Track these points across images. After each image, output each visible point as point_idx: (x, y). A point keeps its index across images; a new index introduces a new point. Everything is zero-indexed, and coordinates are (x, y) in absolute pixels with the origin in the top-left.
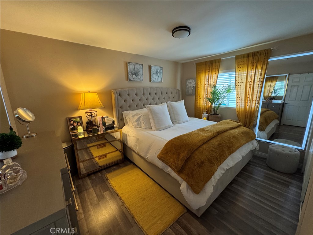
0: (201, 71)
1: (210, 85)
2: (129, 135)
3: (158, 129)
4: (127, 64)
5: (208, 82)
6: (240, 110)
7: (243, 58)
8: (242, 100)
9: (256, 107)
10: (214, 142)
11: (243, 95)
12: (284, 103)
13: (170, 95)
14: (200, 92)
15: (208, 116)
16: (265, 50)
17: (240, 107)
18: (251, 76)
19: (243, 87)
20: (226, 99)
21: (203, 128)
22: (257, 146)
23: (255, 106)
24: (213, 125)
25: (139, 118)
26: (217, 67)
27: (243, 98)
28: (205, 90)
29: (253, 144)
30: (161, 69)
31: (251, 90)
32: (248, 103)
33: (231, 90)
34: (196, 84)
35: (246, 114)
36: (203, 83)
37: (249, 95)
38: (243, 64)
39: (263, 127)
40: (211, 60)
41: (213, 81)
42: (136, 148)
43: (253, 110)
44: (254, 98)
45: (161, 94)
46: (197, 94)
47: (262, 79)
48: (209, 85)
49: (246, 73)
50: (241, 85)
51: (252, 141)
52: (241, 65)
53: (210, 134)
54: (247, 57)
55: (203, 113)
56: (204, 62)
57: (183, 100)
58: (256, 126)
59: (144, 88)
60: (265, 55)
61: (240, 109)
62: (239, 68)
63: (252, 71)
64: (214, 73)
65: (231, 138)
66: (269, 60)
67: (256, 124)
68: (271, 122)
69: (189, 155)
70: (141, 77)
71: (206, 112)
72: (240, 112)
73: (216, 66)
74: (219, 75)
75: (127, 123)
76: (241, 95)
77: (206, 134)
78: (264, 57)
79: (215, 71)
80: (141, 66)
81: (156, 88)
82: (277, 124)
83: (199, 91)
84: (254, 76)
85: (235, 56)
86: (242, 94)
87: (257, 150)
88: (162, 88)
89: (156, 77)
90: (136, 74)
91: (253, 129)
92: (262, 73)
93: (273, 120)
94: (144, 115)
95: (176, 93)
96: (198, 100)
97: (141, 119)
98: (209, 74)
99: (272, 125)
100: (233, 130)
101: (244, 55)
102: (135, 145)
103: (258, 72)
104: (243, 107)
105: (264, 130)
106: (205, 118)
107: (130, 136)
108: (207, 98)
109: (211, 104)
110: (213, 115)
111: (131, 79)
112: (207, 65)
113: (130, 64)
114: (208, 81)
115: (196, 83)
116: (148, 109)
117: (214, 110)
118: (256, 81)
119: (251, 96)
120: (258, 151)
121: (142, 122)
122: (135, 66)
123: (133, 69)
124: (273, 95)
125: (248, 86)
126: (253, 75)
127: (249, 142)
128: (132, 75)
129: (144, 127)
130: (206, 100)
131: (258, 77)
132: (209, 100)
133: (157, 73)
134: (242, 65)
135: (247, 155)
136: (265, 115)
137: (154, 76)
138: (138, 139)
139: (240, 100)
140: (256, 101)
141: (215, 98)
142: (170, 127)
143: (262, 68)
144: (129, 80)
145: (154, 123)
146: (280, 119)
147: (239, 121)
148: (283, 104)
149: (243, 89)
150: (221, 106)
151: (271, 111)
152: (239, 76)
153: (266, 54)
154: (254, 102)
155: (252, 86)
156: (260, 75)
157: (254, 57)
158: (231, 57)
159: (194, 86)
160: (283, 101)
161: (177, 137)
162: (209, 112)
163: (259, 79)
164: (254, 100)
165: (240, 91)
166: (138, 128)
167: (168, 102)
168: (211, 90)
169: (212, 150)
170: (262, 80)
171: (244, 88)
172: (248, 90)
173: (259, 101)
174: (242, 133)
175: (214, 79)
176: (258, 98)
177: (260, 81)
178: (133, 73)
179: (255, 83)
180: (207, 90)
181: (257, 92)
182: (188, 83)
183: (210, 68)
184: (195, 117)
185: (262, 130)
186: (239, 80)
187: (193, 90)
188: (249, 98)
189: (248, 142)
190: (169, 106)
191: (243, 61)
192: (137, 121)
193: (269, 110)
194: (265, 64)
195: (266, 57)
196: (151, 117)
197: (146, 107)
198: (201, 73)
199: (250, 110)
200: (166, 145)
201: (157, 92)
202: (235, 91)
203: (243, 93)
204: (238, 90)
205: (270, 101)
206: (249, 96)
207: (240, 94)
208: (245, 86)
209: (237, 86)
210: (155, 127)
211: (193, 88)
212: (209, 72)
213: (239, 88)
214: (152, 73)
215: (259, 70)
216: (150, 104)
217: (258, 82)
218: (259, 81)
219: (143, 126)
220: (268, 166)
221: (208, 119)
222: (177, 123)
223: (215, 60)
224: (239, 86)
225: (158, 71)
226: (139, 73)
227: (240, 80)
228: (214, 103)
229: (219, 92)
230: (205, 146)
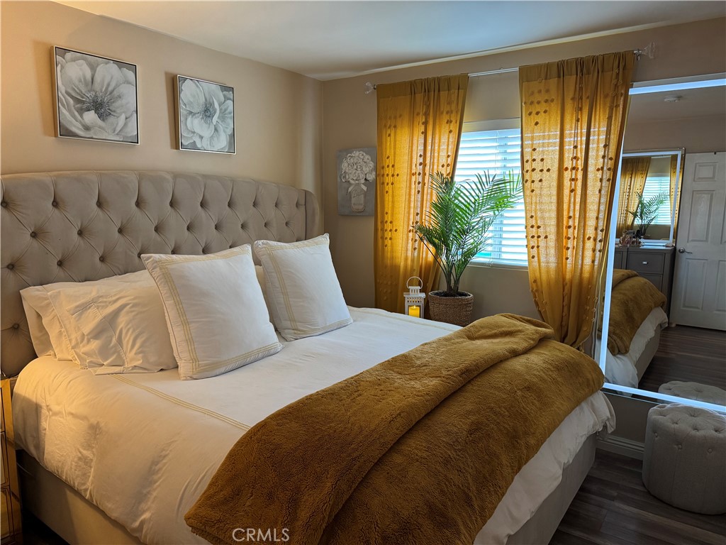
0: (395, 118)
1: (431, 175)
2: (49, 410)
3: (206, 371)
4: (52, 56)
5: (423, 164)
6: (544, 277)
7: (546, 79)
8: (546, 237)
9: (596, 263)
10: (454, 419)
11: (550, 218)
12: (675, 248)
13: (271, 213)
14: (393, 202)
15: (427, 302)
16: (615, 55)
17: (542, 264)
18: (575, 147)
19: (550, 187)
20: (491, 235)
21: (404, 356)
22: (609, 415)
23: (593, 262)
24: (447, 339)
25: (111, 320)
26: (454, 106)
27: (552, 230)
28: (412, 199)
29: (594, 410)
30: (226, 98)
31: (578, 200)
32: (568, 249)
33: (507, 197)
34: (379, 169)
35: (566, 291)
36: (402, 168)
37: (570, 217)
38: (546, 101)
39: (621, 339)
40: (434, 79)
41: (443, 161)
42: (85, 475)
43: (586, 275)
44: (590, 232)
45: (229, 205)
46: (384, 213)
47: (611, 159)
48: (427, 177)
49: (558, 137)
50: (541, 181)
51: (591, 398)
52: (539, 103)
53: (435, 382)
54: (559, 77)
55: (408, 290)
56: (405, 83)
57: (327, 236)
58: (600, 338)
59: (142, 176)
60: (618, 74)
61: (543, 270)
62: (534, 112)
63: (576, 128)
64: (445, 128)
65: (519, 393)
66: (632, 92)
67: (600, 330)
68: (644, 319)
69: (346, 497)
70: (125, 125)
71: (420, 285)
72: (544, 285)
73: (449, 103)
74: (462, 139)
75: (47, 345)
76: (543, 218)
77: (417, 385)
78: (614, 82)
79: (449, 122)
80: (131, 75)
81: (205, 176)
82: (660, 325)
83: (388, 198)
84: (584, 146)
85: (517, 69)
86: (547, 215)
87: (610, 430)
88: (233, 181)
89: (207, 132)
90: (101, 107)
91: (591, 351)
92: (612, 136)
93: (650, 309)
94: (135, 305)
95: (297, 205)
96: (388, 235)
97: (122, 321)
98: (425, 133)
99: (648, 331)
100: (522, 360)
101: (548, 66)
102: (82, 459)
103: (599, 135)
104: (553, 265)
105: (627, 352)
106: (415, 311)
107: (55, 414)
108: (421, 229)
109: (437, 252)
110: (446, 295)
111: (74, 129)
112: (419, 97)
113: (68, 55)
114: (421, 160)
115: (376, 169)
116: (157, 272)
117: (448, 275)
118: (591, 169)
119: (576, 224)
120: (612, 433)
121: (128, 340)
122: (93, 68)
123: (86, 85)
124: (638, 222)
125: (567, 183)
126: (581, 145)
127: (583, 404)
128: (81, 111)
129: (138, 363)
130: (417, 238)
131: (598, 150)
132: (427, 235)
133: (207, 112)
134: (543, 103)
135: (577, 455)
136: (624, 294)
137: (193, 126)
138: (95, 430)
139: (542, 237)
140: (595, 240)
141: (451, 230)
142: (268, 353)
143: (610, 118)
144: (63, 132)
145: (190, 341)
146: (668, 307)
147: (540, 317)
148: (674, 254)
149: (550, 195)
150: (475, 259)
151: (642, 280)
152: (532, 144)
153: (621, 70)
154: (589, 244)
155: (579, 183)
156: (605, 146)
157: (581, 78)
158: (502, 71)
159: (371, 177)
160: (670, 241)
161: (289, 407)
162: (430, 285)
163: (602, 160)
164: (589, 238)
165: (541, 203)
166: (100, 370)
167: (260, 242)
168: (435, 198)
169: (447, 461)
170: (610, 164)
171: (554, 192)
172: (566, 199)
173: (605, 240)
174: (558, 368)
175: (443, 154)
176: (602, 231)
177: (605, 168)
178: (83, 102)
179: (590, 176)
180: (420, 196)
181: (596, 207)
182: (345, 166)
183: (428, 107)
184: (376, 307)
185: (620, 352)
186: (534, 160)
187: (366, 194)
188: (571, 230)
189: (578, 403)
190: (264, 259)
191: (547, 91)
192: (98, 333)
193: (636, 276)
194: (617, 106)
195: (620, 81)
196: (171, 314)
197: (148, 263)
198: (395, 127)
199: (578, 274)
200: (233, 456)
201: (208, 197)
202: (522, 201)
203: (550, 211)
204: (534, 199)
205: (633, 242)
206: (571, 223)
207: (539, 214)
208: (555, 184)
209: (529, 182)
210: (194, 360)
211: (365, 188)
212: (425, 123)
213: (537, 191)
214: (182, 111)
215: (599, 128)
216: (174, 252)
217: (598, 170)
218: (602, 168)
219: (132, 357)
220: (649, 493)
221: (427, 314)
222: (300, 334)
223: (448, 80)
224: (537, 184)
225: (212, 104)
226: (118, 103)
227: (538, 160)
228: (449, 250)
229: (463, 207)
230: (416, 445)
